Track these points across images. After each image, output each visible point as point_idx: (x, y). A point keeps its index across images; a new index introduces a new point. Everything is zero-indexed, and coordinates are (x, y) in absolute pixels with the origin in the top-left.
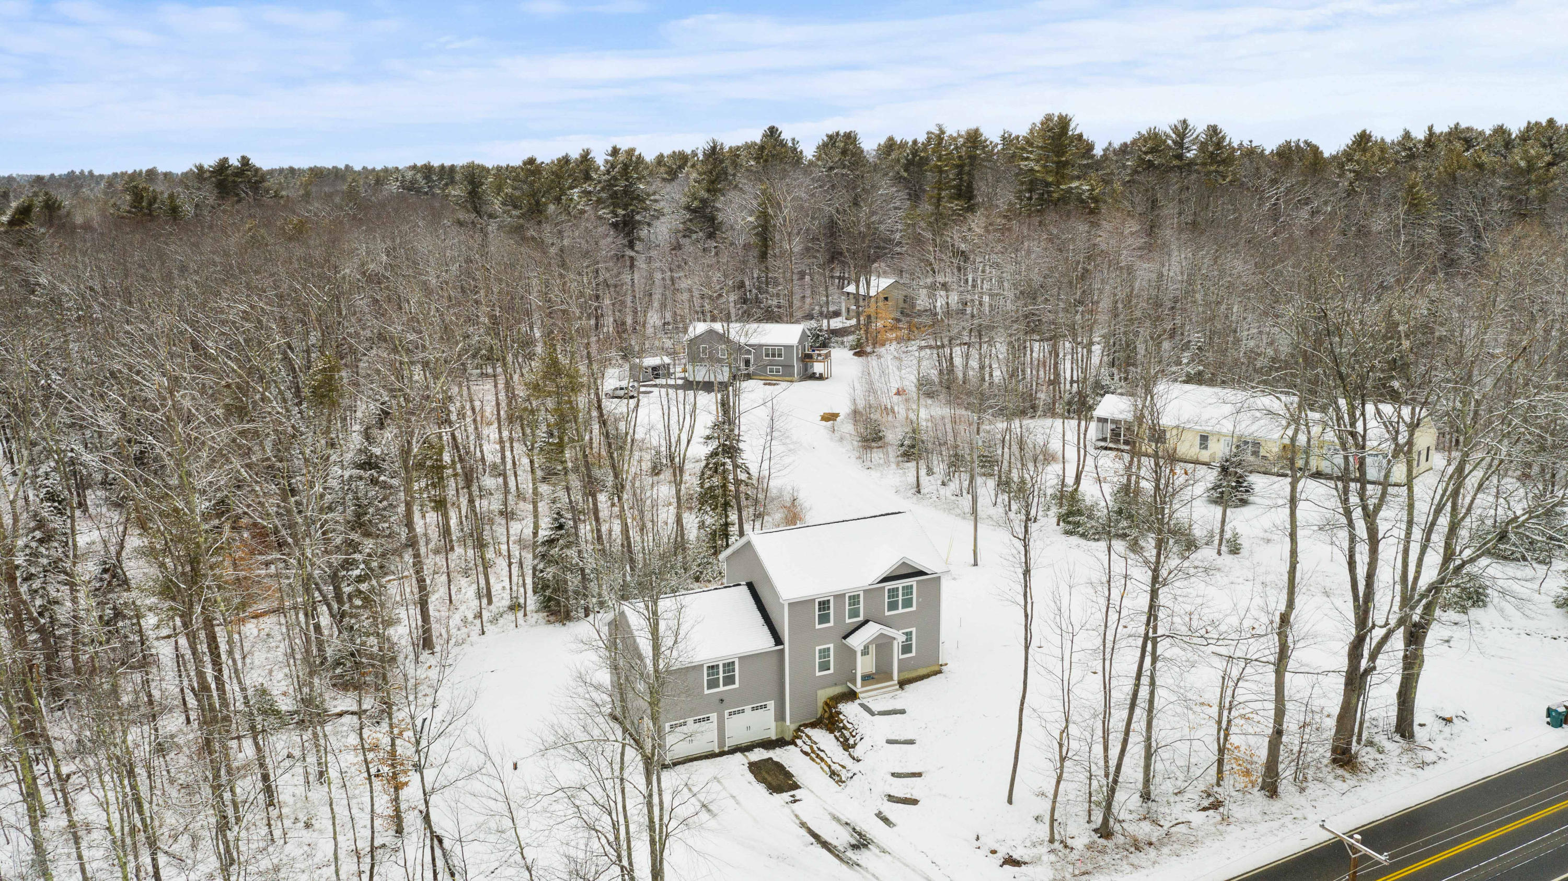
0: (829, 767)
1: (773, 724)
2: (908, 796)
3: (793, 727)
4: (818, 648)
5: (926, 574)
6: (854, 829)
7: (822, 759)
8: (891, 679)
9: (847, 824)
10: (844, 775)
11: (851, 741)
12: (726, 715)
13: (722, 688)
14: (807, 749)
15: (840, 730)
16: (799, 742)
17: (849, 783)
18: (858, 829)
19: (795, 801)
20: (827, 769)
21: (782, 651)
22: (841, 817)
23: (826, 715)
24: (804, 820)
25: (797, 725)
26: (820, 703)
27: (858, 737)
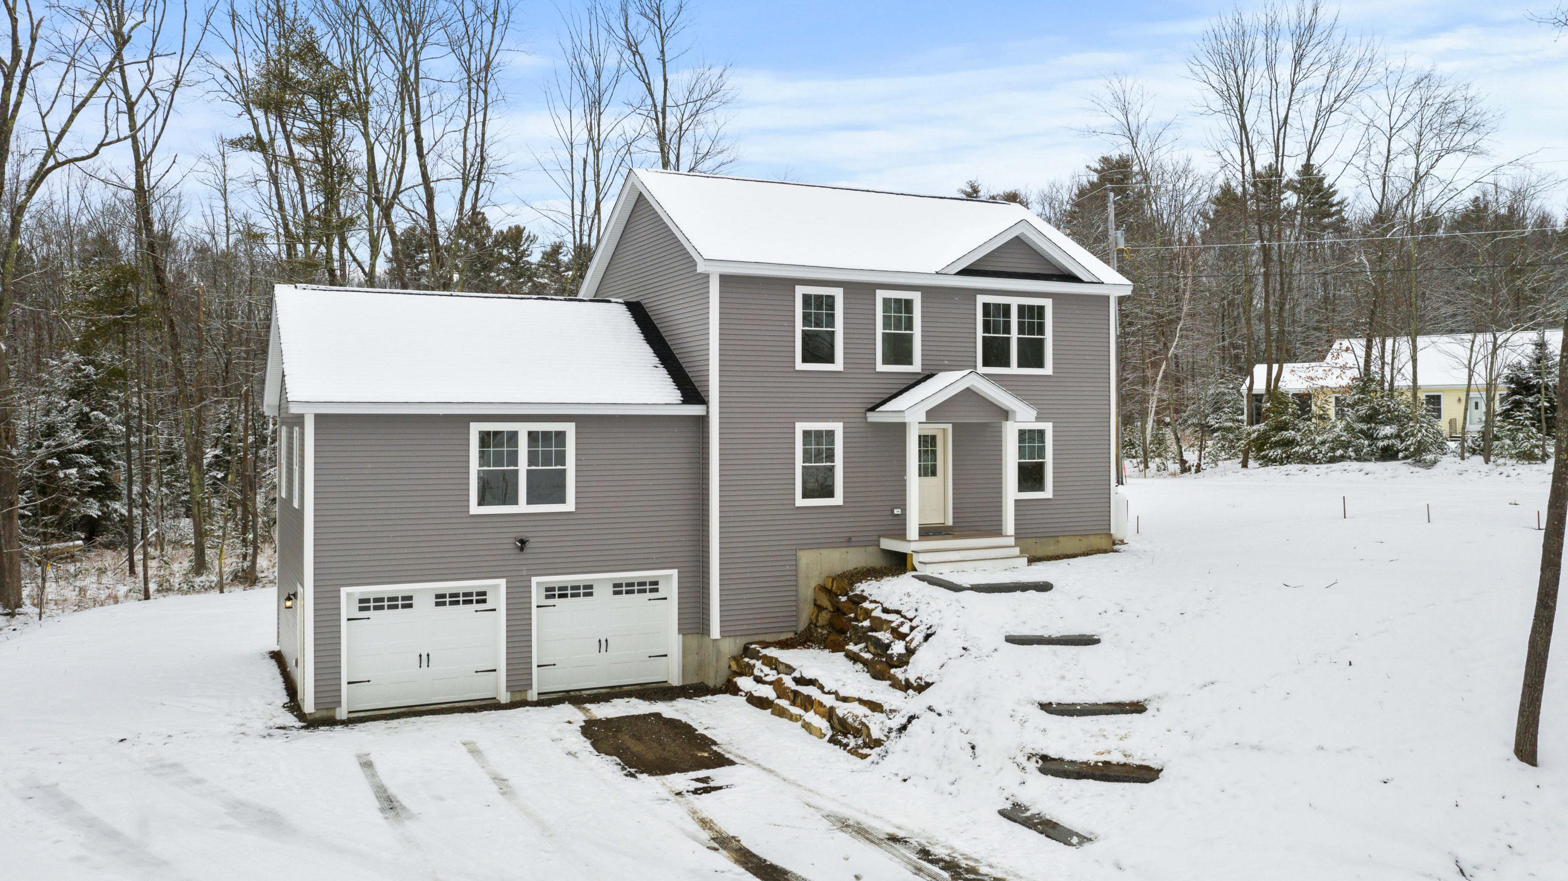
0: (830, 715)
1: (673, 642)
2: (1116, 758)
3: (730, 647)
4: (801, 427)
5: (1072, 278)
6: (925, 854)
7: (808, 703)
8: (997, 531)
9: (893, 839)
10: (877, 725)
11: (898, 648)
12: (537, 596)
13: (523, 507)
14: (767, 692)
15: (862, 636)
16: (745, 683)
17: (895, 745)
18: (939, 851)
19: (707, 790)
20: (821, 723)
21: (702, 421)
22: (869, 822)
23: (824, 617)
24: (730, 830)
25: (741, 642)
26: (807, 590)
27: (918, 636)
